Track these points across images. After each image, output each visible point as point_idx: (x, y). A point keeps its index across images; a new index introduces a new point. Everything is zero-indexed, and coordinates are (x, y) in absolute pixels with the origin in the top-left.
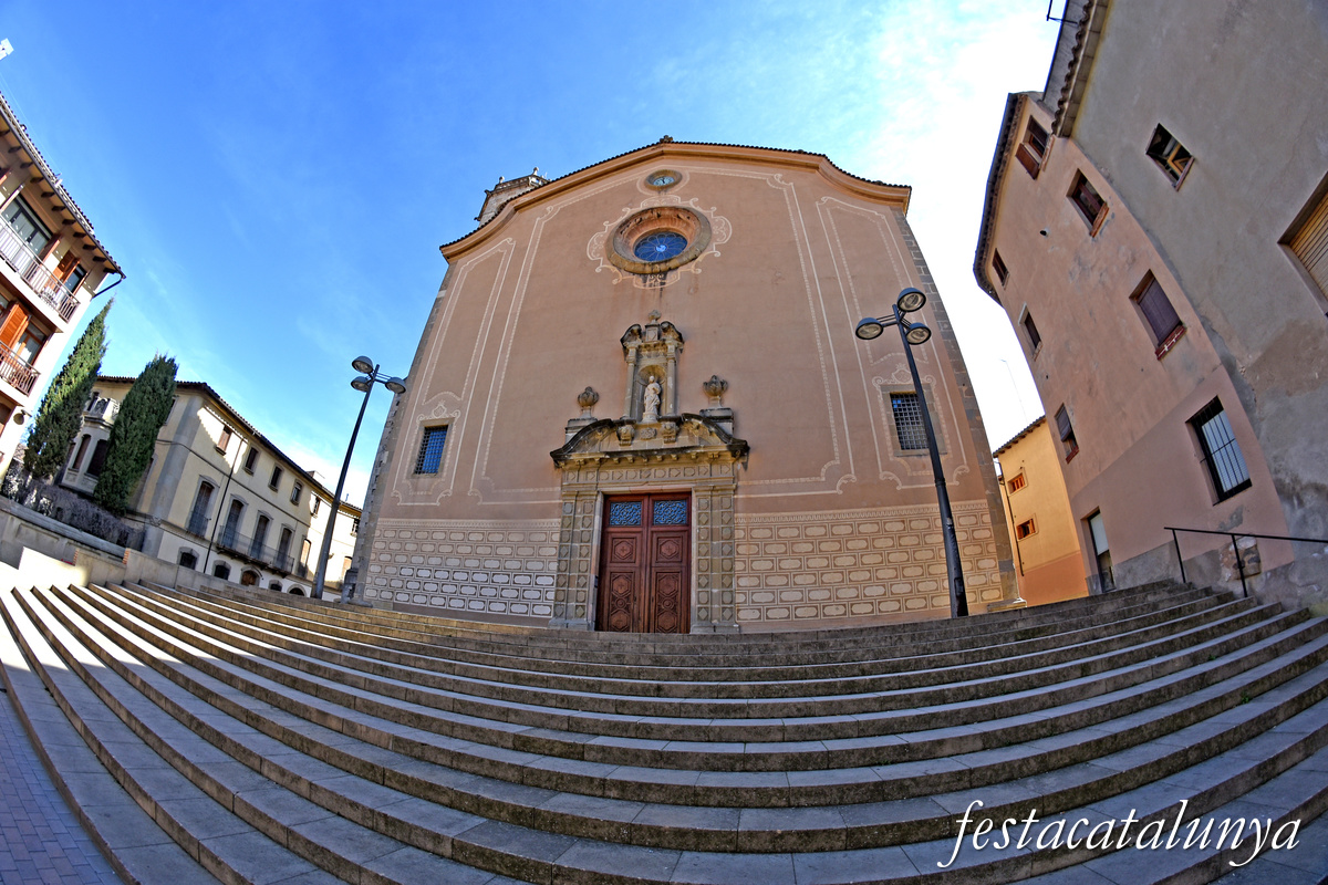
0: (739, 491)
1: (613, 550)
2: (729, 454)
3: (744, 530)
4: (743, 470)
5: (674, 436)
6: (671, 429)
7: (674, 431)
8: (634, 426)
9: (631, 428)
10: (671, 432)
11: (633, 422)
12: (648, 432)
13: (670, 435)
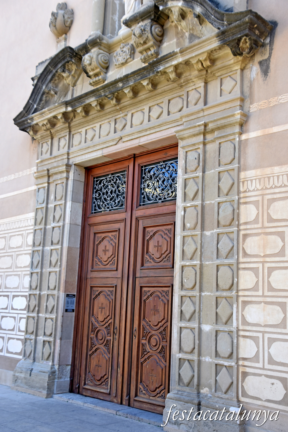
0: (252, 124)
1: (95, 253)
2: (228, 51)
3: (256, 203)
4: (260, 77)
5: (152, 46)
6: (143, 32)
7: (150, 35)
8: (102, 48)
9: (99, 53)
10: (145, 39)
11: (98, 40)
12: (122, 51)
13: (146, 46)
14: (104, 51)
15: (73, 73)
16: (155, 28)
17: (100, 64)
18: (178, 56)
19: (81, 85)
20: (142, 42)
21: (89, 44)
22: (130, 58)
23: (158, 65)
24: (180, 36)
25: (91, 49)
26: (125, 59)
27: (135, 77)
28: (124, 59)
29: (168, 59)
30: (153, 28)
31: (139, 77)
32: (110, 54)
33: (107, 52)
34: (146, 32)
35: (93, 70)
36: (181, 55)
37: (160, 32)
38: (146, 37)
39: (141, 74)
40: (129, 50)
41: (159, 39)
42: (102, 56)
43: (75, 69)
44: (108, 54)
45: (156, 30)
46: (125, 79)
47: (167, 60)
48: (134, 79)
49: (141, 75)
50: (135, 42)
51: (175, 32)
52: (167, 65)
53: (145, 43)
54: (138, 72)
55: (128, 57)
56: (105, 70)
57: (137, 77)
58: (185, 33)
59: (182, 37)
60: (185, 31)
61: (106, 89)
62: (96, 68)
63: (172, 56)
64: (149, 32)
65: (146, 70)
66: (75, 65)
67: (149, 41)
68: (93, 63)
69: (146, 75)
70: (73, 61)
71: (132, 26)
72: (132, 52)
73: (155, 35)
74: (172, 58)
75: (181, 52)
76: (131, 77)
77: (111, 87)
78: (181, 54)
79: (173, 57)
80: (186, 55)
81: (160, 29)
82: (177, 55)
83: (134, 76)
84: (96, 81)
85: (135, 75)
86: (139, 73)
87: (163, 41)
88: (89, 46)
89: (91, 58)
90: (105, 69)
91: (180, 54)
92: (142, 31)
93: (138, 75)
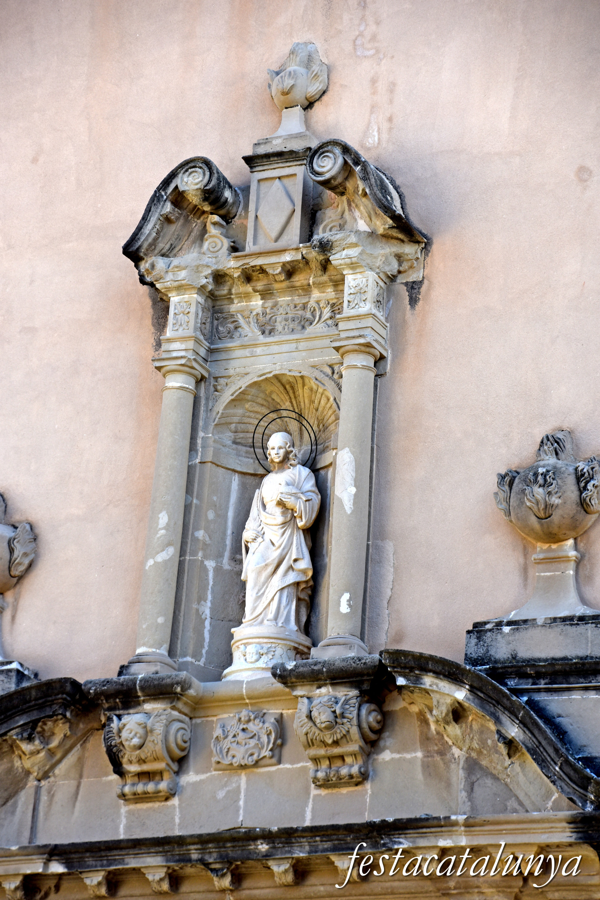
5: (354, 755)
6: (338, 720)
7: (354, 731)
8: (180, 705)
9: (170, 720)
10: (339, 737)
11: (179, 689)
12: (243, 730)
13: (337, 751)
14: (180, 712)
15: (54, 743)
16: (369, 713)
17: (169, 751)
18: (457, 831)
19: (74, 783)
20: (330, 741)
21: (142, 688)
22: (272, 757)
23: (393, 835)
24: (436, 748)
25: (144, 701)
26: (255, 757)
27: (316, 841)
28: (252, 755)
29: (428, 830)
30: (364, 712)
31: (327, 845)
32: (191, 718)
33: (186, 715)
34: (345, 720)
35: (141, 761)
36: (465, 831)
37: (378, 722)
38: (344, 732)
39: (335, 837)
40: (269, 735)
41: (373, 737)
42: (178, 730)
43: (65, 736)
44: (187, 719)
45: (371, 719)
46: (281, 838)
47: (424, 830)
48: (310, 846)
49: (336, 842)
50: (307, 734)
51: (418, 733)
52: (422, 843)
53: (336, 743)
54: (329, 832)
55: (266, 753)
56: (175, 767)
57: (321, 841)
58: (450, 746)
59: (442, 753)
60: (450, 743)
61: (210, 845)
62: (156, 759)
63: (442, 826)
64: (355, 721)
65: (352, 832)
66: (68, 725)
67: (348, 742)
68: (149, 746)
69: (351, 846)
70: (68, 714)
71: (299, 688)
72: (279, 741)
73: (367, 730)
74: (439, 829)
75: (468, 824)
76: (303, 837)
77: (229, 845)
78: (468, 829)
79: (443, 829)
80: (479, 835)
81: (379, 717)
82: (454, 829)
83: (312, 837)
84: (145, 793)
85: (316, 836)
86: (331, 835)
87: (382, 743)
88: (140, 694)
89: (147, 732)
90: (176, 764)
91: (463, 828)
92: (336, 717)
93: (324, 839)
